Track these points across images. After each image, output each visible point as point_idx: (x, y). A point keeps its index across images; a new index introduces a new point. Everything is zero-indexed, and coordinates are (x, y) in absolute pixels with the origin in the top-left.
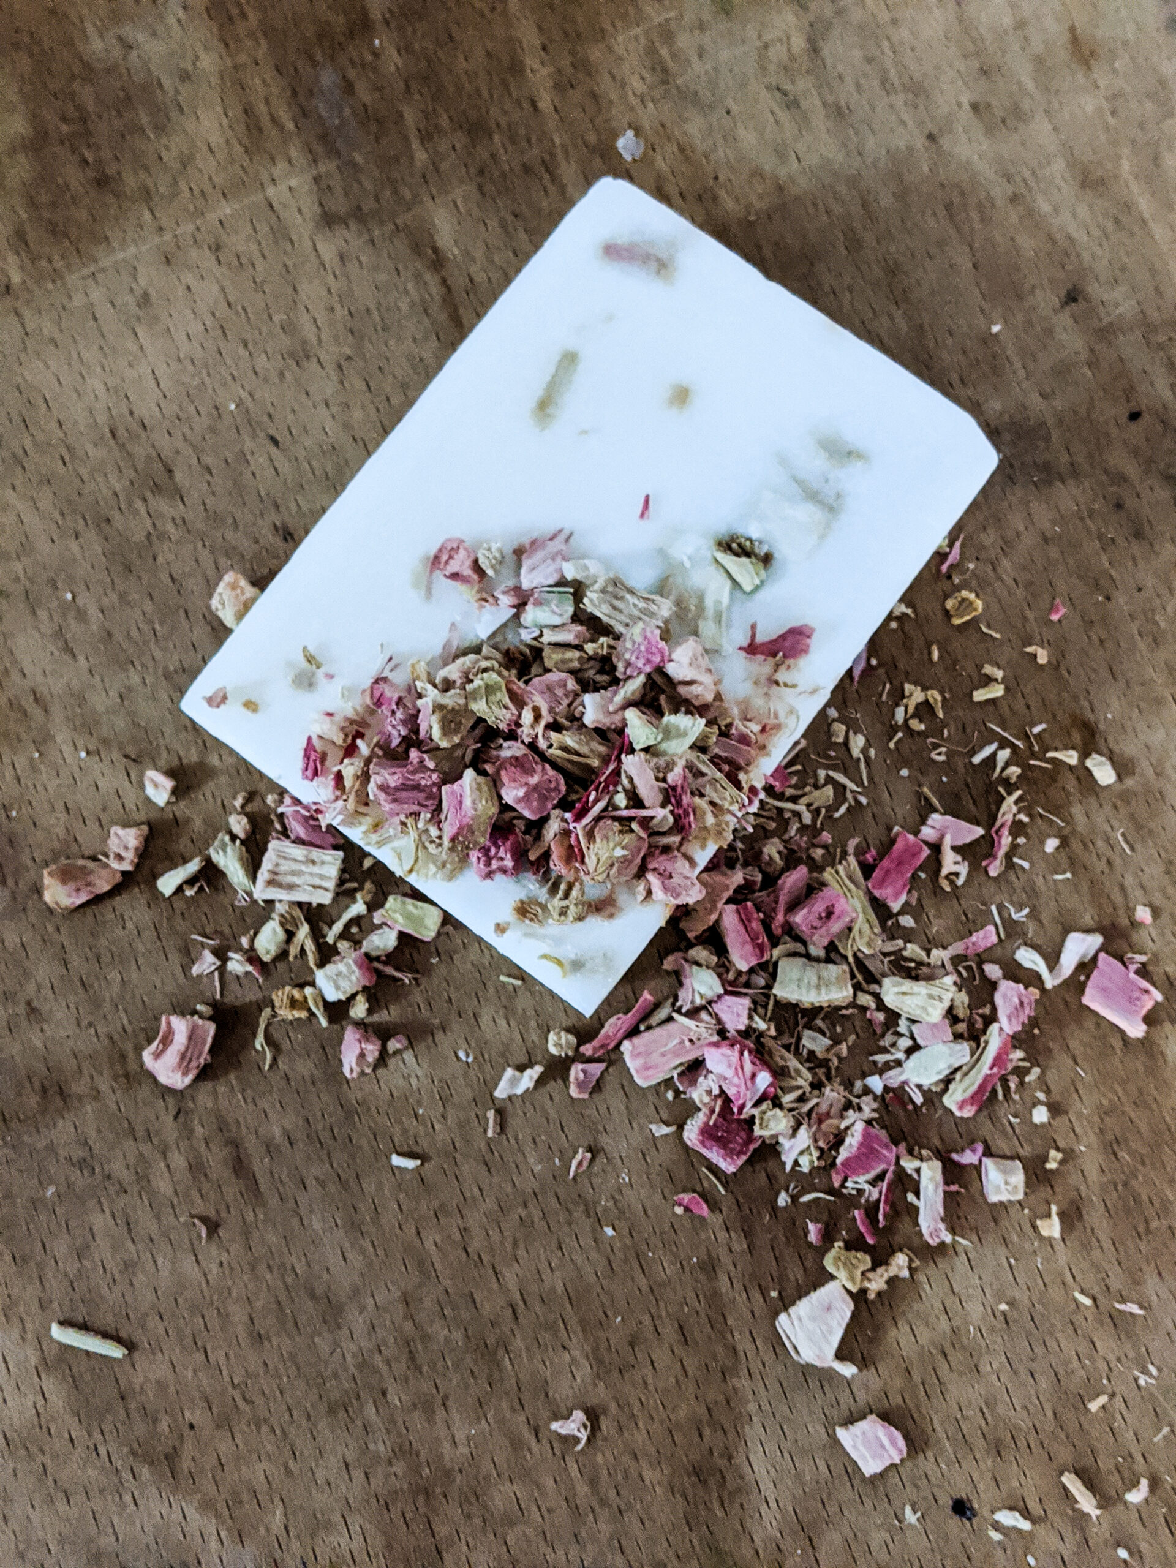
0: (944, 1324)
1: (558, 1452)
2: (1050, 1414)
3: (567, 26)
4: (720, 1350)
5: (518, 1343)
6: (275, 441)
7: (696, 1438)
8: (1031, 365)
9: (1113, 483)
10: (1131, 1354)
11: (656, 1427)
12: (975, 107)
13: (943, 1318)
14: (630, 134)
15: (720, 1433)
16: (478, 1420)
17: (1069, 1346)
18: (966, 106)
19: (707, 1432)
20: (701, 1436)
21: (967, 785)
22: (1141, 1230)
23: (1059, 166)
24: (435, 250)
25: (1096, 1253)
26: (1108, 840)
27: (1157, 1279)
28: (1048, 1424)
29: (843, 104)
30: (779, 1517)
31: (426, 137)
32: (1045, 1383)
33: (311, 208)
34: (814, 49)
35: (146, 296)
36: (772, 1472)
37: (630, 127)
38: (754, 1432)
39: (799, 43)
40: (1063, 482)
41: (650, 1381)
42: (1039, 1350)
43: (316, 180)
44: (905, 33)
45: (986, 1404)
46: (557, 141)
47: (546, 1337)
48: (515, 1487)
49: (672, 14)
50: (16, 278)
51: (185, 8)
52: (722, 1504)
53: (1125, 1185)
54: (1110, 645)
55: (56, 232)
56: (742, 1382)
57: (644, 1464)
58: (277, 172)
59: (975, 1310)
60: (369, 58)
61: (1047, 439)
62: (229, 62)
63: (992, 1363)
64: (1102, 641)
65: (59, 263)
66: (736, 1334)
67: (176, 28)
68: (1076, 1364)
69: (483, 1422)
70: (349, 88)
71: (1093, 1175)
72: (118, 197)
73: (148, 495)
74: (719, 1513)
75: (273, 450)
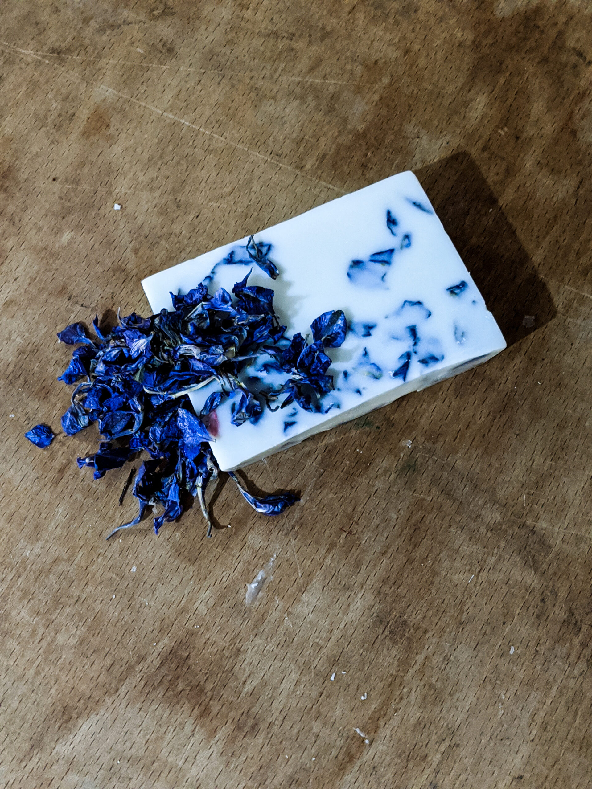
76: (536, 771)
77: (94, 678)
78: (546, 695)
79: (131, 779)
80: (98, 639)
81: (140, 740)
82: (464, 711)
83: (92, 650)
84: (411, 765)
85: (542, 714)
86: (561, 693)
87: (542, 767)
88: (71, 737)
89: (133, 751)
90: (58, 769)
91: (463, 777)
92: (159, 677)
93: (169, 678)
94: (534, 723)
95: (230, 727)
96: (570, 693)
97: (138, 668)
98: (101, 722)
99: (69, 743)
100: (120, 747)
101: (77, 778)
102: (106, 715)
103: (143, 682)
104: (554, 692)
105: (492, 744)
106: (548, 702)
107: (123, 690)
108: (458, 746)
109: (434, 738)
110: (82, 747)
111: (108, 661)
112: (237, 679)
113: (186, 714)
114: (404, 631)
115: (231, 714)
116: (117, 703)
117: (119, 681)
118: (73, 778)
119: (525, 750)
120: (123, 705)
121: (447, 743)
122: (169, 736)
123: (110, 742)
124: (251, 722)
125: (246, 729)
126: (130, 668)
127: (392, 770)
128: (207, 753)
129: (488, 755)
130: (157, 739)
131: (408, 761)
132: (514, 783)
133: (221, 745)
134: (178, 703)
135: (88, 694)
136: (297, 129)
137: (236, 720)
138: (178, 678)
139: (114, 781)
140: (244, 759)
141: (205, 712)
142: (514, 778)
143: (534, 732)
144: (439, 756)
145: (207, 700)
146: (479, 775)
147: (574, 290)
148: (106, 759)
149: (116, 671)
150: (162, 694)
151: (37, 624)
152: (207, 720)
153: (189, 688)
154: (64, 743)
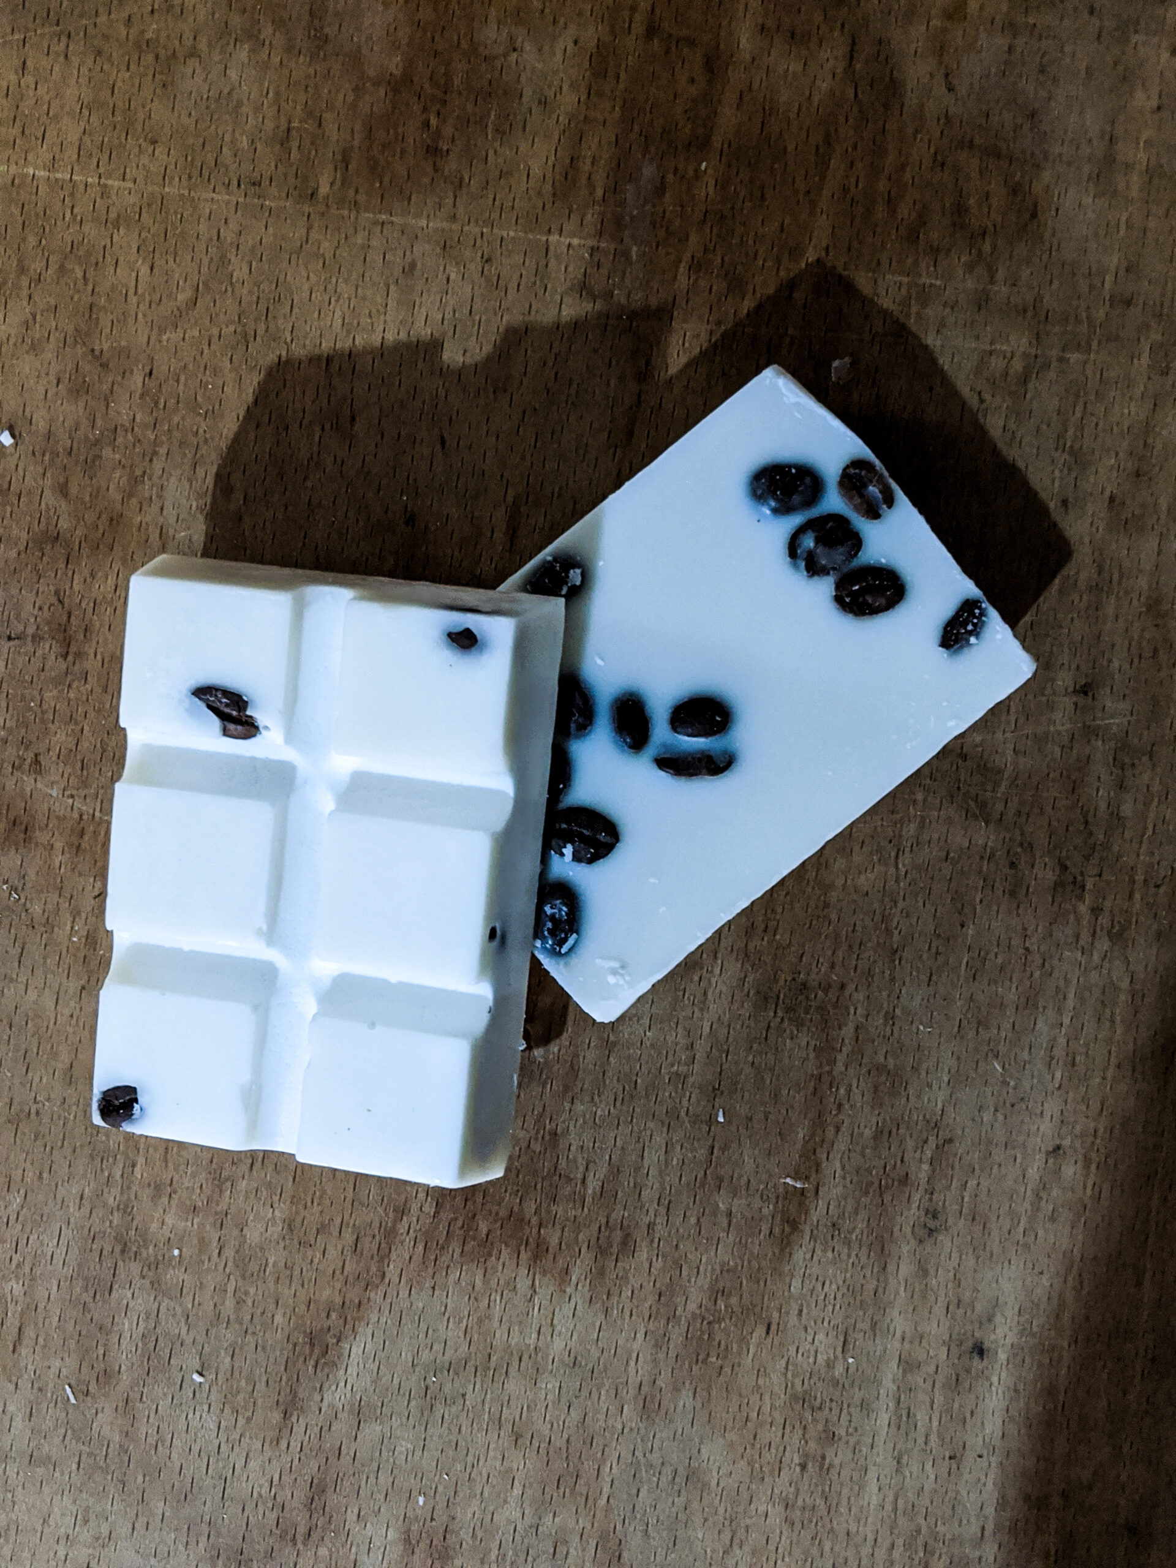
0: (532, 1340)
1: (227, 1270)
2: (565, 1436)
3: (855, 244)
4: (374, 1269)
5: (243, 1185)
6: (443, 443)
7: (324, 1315)
8: (1021, 721)
9: (1021, 845)
10: (643, 1431)
11: (302, 1295)
12: (1112, 499)
13: (534, 1336)
14: (847, 360)
15: (341, 1322)
16: (187, 1220)
17: (606, 1401)
18: (1107, 494)
19: (334, 1315)
20: (328, 1316)
21: (778, 998)
22: (700, 1358)
23: (1143, 583)
24: (648, 363)
25: (661, 1356)
26: (849, 1091)
27: (691, 1395)
28: (559, 1442)
29: (1018, 436)
30: (348, 1396)
31: (696, 266)
32: (575, 1415)
33: (576, 272)
34: (1025, 380)
35: (413, 265)
36: (361, 1365)
37: (851, 355)
38: (365, 1332)
39: (1018, 365)
40: (987, 823)
41: (316, 1261)
42: (585, 1393)
43: (593, 250)
44: (1100, 409)
45: (528, 1407)
46: (791, 331)
47: (264, 1193)
48: (186, 1277)
49: (938, 283)
50: (324, 190)
51: (576, 43)
52: (316, 1367)
53: (709, 1323)
54: (941, 959)
55: (374, 169)
56: (376, 1296)
57: (280, 1311)
58: (568, 227)
59: (558, 1345)
60: (691, 173)
61: (997, 784)
62: (583, 107)
63: (549, 1385)
64: (937, 953)
65: (362, 198)
66: (391, 1266)
67: (559, 57)
68: (602, 1417)
69: (189, 1224)
70: (661, 189)
71: (692, 1306)
72: (436, 170)
73: (327, 426)
74: (311, 1369)
75: (438, 447)
76: (1078, 1129)
77: (338, 1272)
78: (1060, 1011)
79: (464, 1395)
80: (316, 1209)
81: (454, 1333)
82: (944, 1085)
83: (314, 1231)
84: (887, 1198)
85: (1062, 1041)
86: (1082, 1000)
87: (1085, 1120)
88: (342, 1372)
89: (449, 1353)
90: (341, 1428)
91: (972, 1183)
92: (442, 1228)
93: (460, 1223)
94: (1055, 1061)
95: (587, 1256)
96: (1097, 992)
97: (402, 1227)
98: (379, 1334)
99: (342, 1384)
100: (425, 1356)
101: (378, 1428)
102: (383, 1320)
103: (420, 1247)
104: (1071, 1002)
105: (1001, 1117)
106: (1066, 1021)
107: (392, 1271)
108: (951, 1141)
109: (910, 1143)
110: (366, 1381)
111: (349, 1237)
112: (569, 1180)
113: (511, 1264)
114: (807, 998)
115: (581, 1236)
116: (393, 1292)
117: (381, 1261)
118: (372, 1431)
119: (1052, 1107)
120: (404, 1293)
121: (932, 1143)
122: (497, 1310)
123: (407, 1356)
124: (618, 1236)
125: (615, 1250)
126: (390, 1234)
127: (863, 1215)
128: (568, 1309)
129: (1000, 1135)
130: (480, 1321)
131: (881, 1195)
132: (1051, 1161)
133: (584, 1289)
134: (490, 1255)
135: (338, 1300)
136: (269, 111)
137: (593, 1241)
138: (474, 1216)
139: (439, 1409)
140: (629, 1294)
141: (540, 1251)
142: (1048, 1153)
143: (1058, 1075)
144: (925, 1167)
145: (535, 1231)
146: (995, 1170)
147: (905, 280)
148: (413, 1383)
149: (368, 1246)
150: (458, 1251)
151: (202, 1225)
152: (547, 1262)
153: (499, 1224)
154: (334, 1387)
